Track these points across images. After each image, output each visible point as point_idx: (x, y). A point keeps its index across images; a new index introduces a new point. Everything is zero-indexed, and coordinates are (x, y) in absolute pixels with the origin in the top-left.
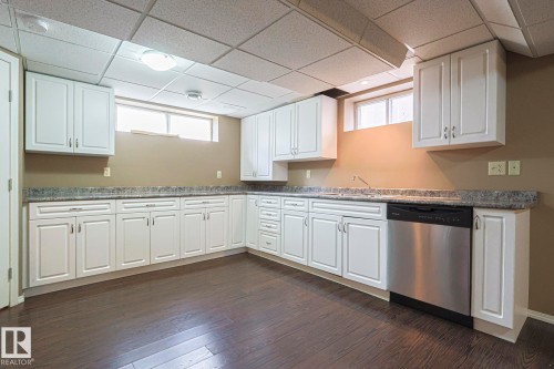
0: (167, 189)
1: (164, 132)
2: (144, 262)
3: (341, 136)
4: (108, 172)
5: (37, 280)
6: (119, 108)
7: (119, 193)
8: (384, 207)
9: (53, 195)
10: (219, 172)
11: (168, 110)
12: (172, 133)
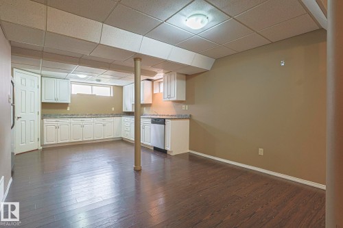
0: (91, 115)
1: (90, 93)
2: (80, 140)
3: (153, 95)
4: (68, 109)
5: (45, 143)
6: (73, 85)
7: (72, 116)
8: (150, 120)
9: (50, 116)
10: (113, 109)
11: (92, 85)
12: (94, 93)
